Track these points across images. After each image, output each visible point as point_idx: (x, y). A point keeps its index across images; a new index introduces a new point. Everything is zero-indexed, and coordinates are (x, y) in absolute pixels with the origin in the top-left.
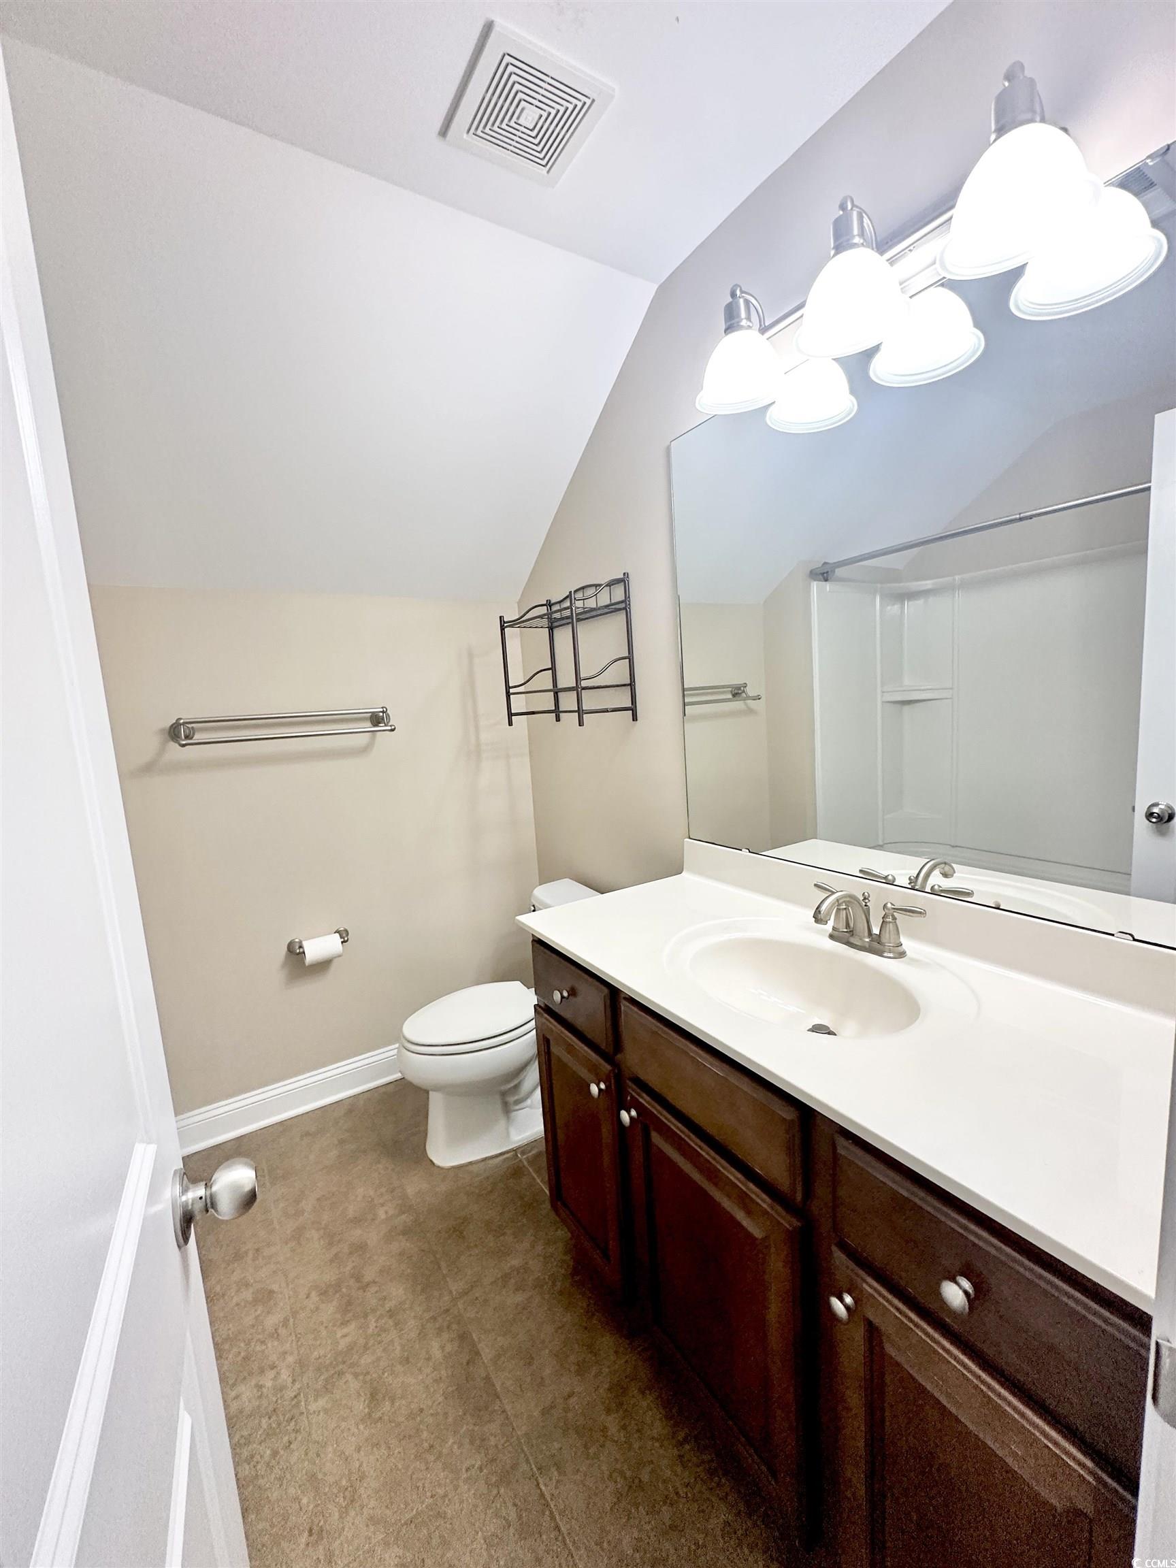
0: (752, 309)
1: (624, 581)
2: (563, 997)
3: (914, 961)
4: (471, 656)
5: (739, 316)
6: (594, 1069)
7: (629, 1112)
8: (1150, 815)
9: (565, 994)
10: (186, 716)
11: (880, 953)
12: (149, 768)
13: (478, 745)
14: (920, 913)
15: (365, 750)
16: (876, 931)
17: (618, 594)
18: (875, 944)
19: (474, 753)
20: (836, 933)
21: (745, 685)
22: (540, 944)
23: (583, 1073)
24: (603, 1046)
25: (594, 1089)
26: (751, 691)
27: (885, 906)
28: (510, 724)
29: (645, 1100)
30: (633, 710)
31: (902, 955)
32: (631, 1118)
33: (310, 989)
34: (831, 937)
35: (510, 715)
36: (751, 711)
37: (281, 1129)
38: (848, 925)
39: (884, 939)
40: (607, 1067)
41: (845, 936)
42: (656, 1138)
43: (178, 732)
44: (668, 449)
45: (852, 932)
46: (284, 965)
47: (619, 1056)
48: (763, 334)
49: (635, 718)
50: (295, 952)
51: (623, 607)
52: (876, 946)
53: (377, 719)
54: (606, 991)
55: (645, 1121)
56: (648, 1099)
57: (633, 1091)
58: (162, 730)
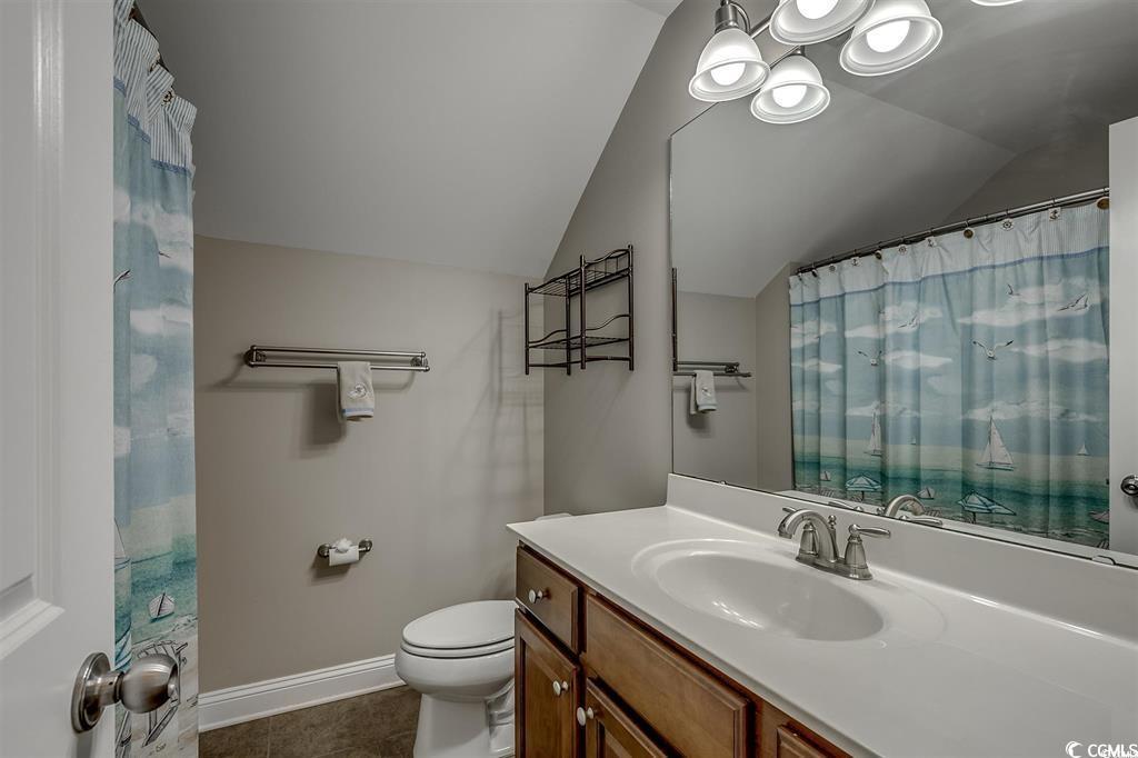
0: (739, 15)
1: (627, 252)
2: (537, 597)
3: (879, 584)
4: (501, 319)
5: (727, 17)
6: (559, 670)
7: (585, 710)
8: (1125, 486)
9: (540, 594)
10: (259, 344)
11: (845, 574)
12: (225, 384)
13: (500, 393)
14: (884, 533)
15: (406, 386)
16: (842, 556)
17: (623, 264)
18: (841, 566)
19: (497, 397)
20: (804, 556)
21: (737, 365)
22: (526, 550)
23: (549, 672)
24: (569, 643)
25: (557, 686)
26: (742, 369)
27: (851, 528)
28: (527, 373)
29: (601, 698)
30: (630, 360)
31: (867, 577)
32: (588, 718)
33: (330, 587)
34: (798, 559)
35: (528, 366)
36: (743, 388)
37: (290, 718)
38: (814, 548)
39: (851, 561)
40: (570, 666)
41: (812, 557)
42: (610, 740)
43: (251, 357)
44: (669, 141)
45: (818, 555)
46: (314, 566)
47: (582, 655)
48: (750, 35)
49: (632, 368)
50: (322, 555)
51: (626, 275)
52: (842, 569)
53: (416, 362)
54: (574, 588)
55: (602, 721)
56: (605, 697)
57: (591, 689)
58: (239, 356)
